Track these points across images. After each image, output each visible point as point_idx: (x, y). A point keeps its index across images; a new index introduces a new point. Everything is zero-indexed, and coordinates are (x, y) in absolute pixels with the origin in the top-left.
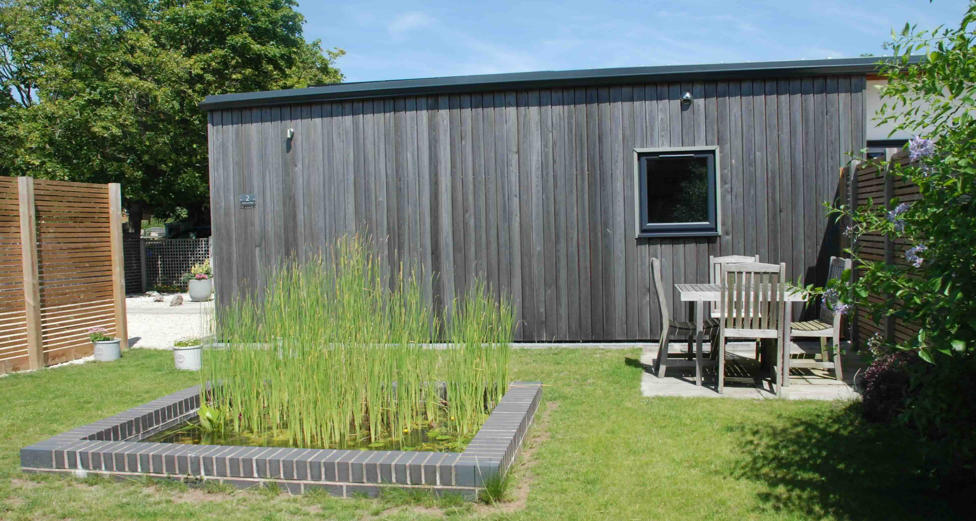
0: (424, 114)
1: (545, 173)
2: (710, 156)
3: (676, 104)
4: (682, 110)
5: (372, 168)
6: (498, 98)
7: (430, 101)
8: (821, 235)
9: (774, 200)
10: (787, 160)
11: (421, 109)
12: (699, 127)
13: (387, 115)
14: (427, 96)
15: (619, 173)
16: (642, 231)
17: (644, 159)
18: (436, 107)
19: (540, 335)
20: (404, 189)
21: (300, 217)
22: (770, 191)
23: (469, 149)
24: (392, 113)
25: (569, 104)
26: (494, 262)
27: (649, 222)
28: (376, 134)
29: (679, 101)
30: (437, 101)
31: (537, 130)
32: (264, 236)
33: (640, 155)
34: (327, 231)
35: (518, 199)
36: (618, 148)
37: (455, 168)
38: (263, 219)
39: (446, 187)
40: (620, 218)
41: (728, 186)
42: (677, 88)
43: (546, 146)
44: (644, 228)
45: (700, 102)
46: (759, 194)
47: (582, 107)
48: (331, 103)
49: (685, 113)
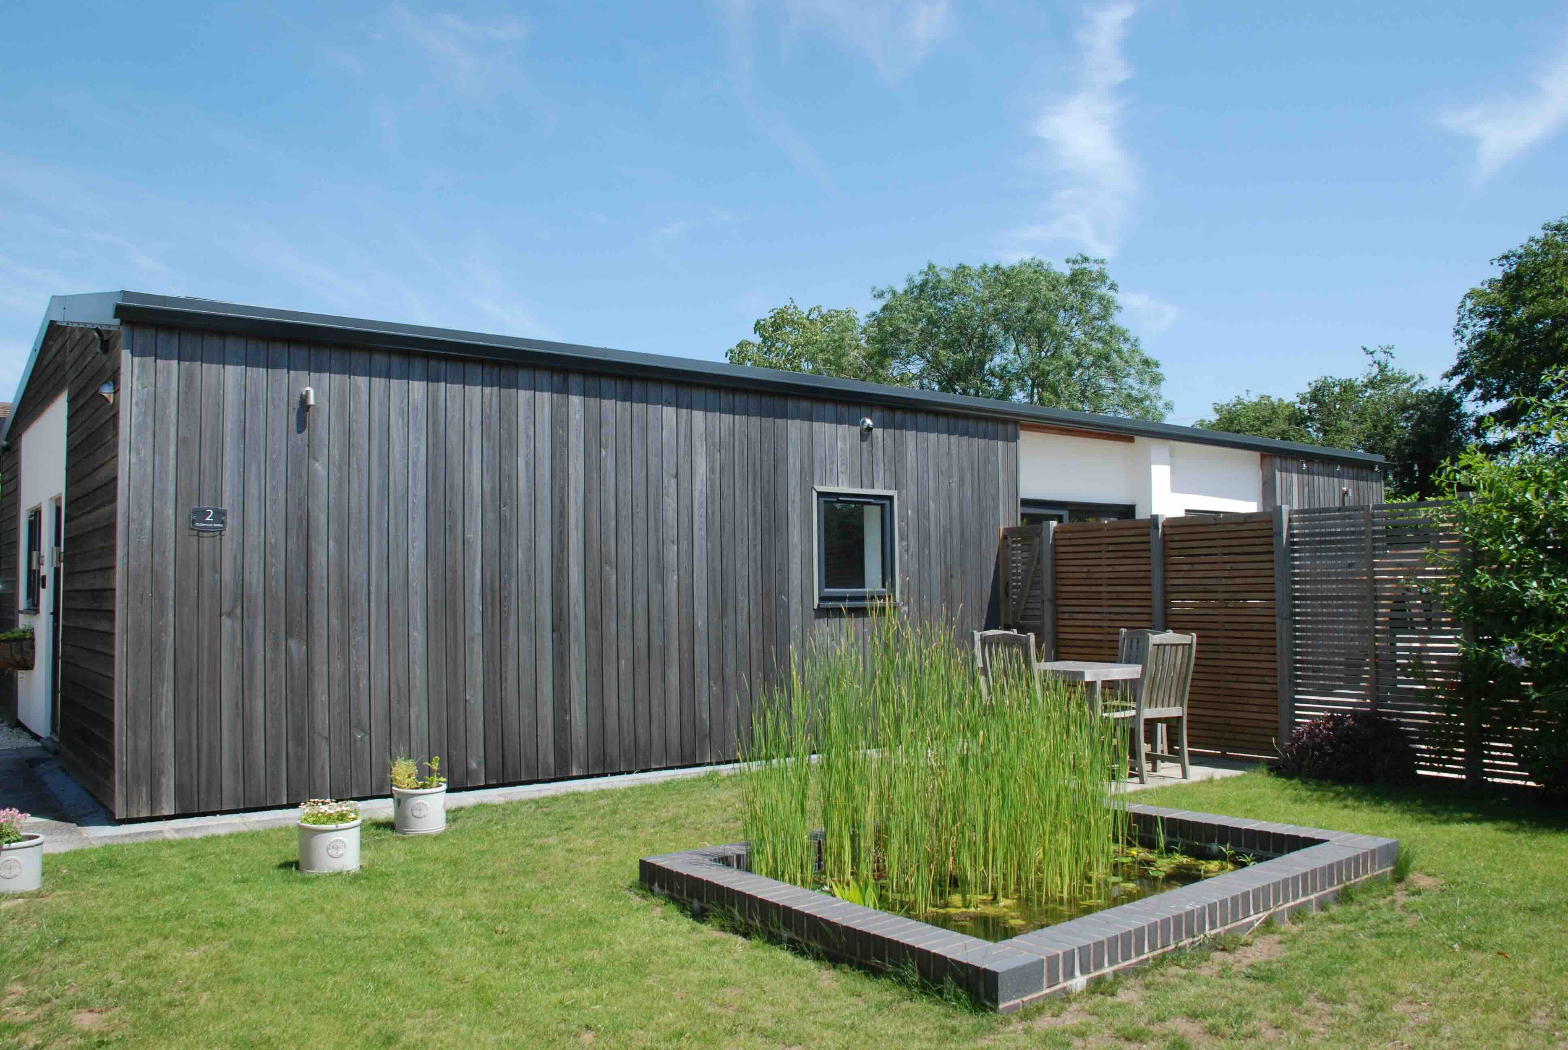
0: (545, 397)
1: (710, 512)
2: (887, 502)
3: (856, 430)
4: (861, 440)
5: (458, 480)
6: (653, 390)
7: (555, 378)
8: (986, 607)
9: (945, 563)
10: (956, 515)
11: (542, 390)
12: (878, 464)
13: (487, 390)
14: (552, 370)
15: (795, 517)
16: (821, 599)
17: (822, 500)
18: (565, 390)
19: (702, 756)
20: (511, 520)
21: (320, 559)
22: (943, 552)
23: (610, 464)
24: (496, 389)
25: (741, 414)
26: (642, 643)
27: (827, 587)
28: (467, 421)
29: (859, 428)
30: (566, 380)
31: (702, 446)
32: (241, 594)
33: (820, 494)
34: (373, 588)
35: (676, 547)
36: (794, 482)
37: (589, 491)
38: (239, 561)
39: (577, 520)
40: (795, 581)
41: (905, 543)
42: (855, 411)
43: (713, 471)
44: (822, 595)
45: (878, 432)
46: (932, 553)
47: (755, 420)
48: (390, 352)
49: (865, 444)
